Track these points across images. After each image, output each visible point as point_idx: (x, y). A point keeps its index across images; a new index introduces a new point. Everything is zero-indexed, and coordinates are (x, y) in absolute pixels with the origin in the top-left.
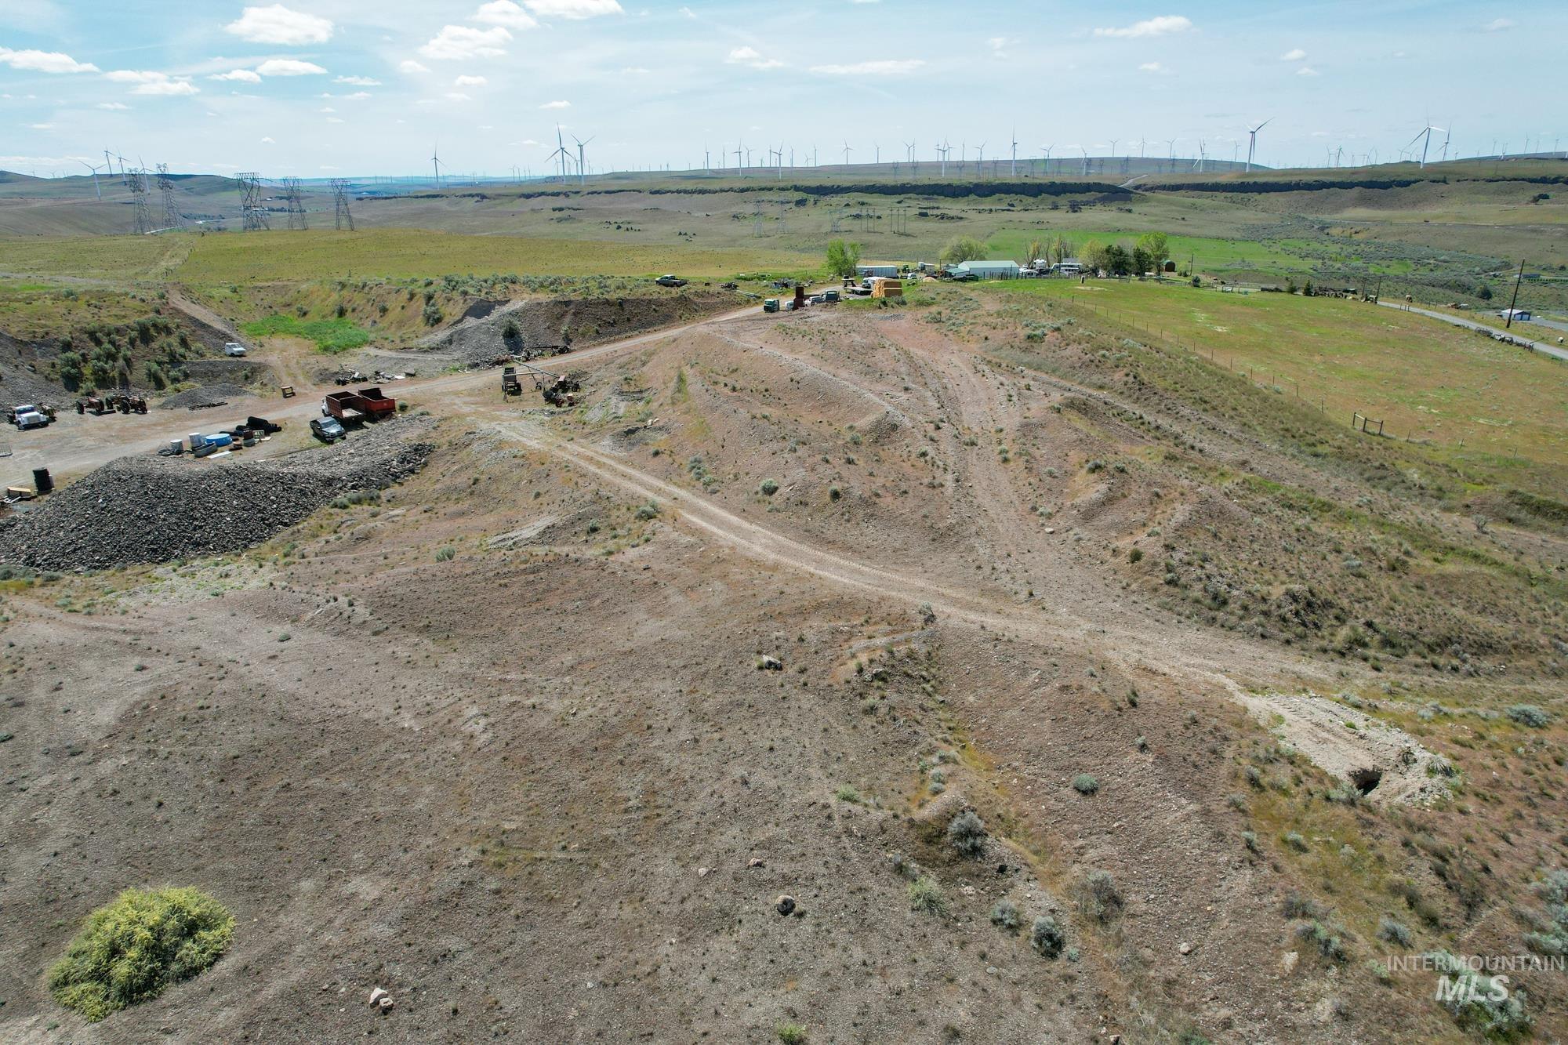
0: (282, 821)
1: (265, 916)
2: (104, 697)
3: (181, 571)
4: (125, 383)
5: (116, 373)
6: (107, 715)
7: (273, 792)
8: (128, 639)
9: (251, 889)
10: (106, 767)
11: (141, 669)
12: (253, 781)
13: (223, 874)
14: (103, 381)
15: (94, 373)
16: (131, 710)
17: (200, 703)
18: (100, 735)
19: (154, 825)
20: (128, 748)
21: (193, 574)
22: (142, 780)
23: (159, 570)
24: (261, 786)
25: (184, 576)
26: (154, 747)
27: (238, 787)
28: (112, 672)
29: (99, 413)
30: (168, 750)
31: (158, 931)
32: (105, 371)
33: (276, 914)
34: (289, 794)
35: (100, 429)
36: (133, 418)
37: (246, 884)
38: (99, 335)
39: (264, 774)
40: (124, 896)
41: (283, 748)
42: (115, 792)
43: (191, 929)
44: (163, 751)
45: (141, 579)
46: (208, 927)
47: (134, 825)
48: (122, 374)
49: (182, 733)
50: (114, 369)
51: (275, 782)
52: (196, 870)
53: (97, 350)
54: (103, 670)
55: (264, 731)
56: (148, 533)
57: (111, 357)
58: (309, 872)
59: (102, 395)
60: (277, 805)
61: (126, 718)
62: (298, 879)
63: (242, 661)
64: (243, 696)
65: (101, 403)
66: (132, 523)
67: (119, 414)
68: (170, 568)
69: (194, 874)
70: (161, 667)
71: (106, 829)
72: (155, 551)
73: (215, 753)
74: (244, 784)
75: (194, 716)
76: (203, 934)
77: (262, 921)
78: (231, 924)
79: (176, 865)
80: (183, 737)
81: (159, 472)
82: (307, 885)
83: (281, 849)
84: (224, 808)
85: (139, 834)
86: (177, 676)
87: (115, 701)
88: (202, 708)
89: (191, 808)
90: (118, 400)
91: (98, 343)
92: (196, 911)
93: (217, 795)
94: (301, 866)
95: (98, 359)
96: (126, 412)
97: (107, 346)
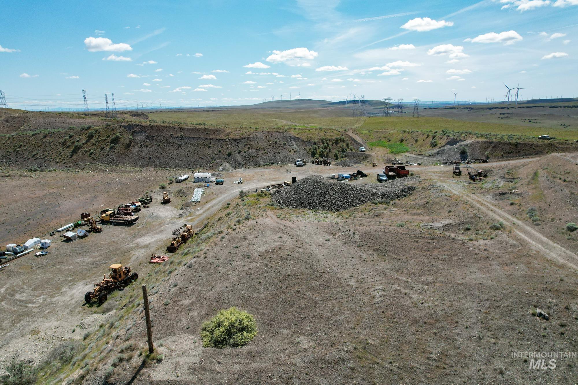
0: (291, 303)
1: (267, 336)
2: (266, 243)
3: (314, 213)
4: (327, 156)
5: (326, 153)
6: (263, 249)
7: (292, 292)
8: (284, 228)
9: (268, 324)
10: (254, 265)
11: (280, 237)
12: (289, 286)
13: (263, 315)
14: (322, 155)
15: (320, 152)
16: (270, 249)
17: (288, 253)
18: (258, 254)
19: (255, 289)
20: (262, 261)
21: (317, 215)
22: (260, 273)
23: (308, 212)
24: (291, 288)
25: (314, 215)
26: (268, 263)
27: (284, 286)
28: (273, 237)
29: (317, 164)
30: (271, 265)
31: (232, 325)
32: (323, 152)
33: (270, 337)
34: (298, 295)
35: (316, 169)
36: (326, 167)
37: (268, 321)
38: (324, 141)
39: (294, 284)
40: (232, 309)
41: (305, 278)
42: (251, 274)
43: (243, 329)
44: (270, 265)
45: (302, 213)
46: (248, 332)
47: (250, 287)
48: (327, 154)
49: (279, 261)
50: (325, 152)
51: (295, 289)
52: (257, 309)
53: (322, 145)
54: (271, 235)
55: (303, 269)
56: (311, 200)
57: (326, 148)
58: (288, 327)
59: (321, 159)
60: (292, 297)
61: (267, 251)
62: (284, 328)
63: (310, 243)
64: (303, 255)
65: (319, 161)
66: (307, 196)
67: (323, 165)
68: (311, 211)
69: (255, 311)
70: (286, 238)
71: (242, 285)
72: (311, 206)
73: (284, 272)
74: (286, 285)
75: (284, 257)
76: (245, 333)
77: (265, 338)
78: (255, 334)
79: (252, 306)
80: (278, 263)
81: (319, 181)
82: (285, 331)
83: (285, 314)
84: (276, 291)
85: (249, 290)
86: (288, 243)
87: (267, 245)
88: (288, 255)
89: (267, 287)
90: (323, 161)
91: (323, 143)
92: (247, 323)
93: (276, 286)
94: (287, 323)
95: (322, 148)
96: (325, 165)
97: (325, 144)
